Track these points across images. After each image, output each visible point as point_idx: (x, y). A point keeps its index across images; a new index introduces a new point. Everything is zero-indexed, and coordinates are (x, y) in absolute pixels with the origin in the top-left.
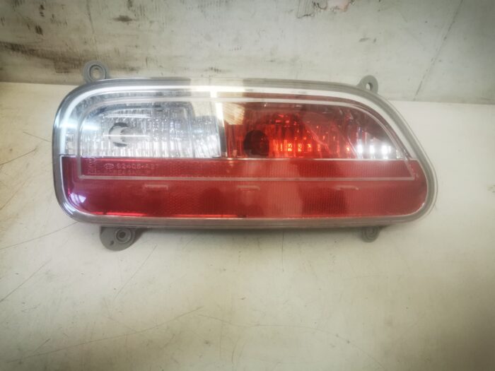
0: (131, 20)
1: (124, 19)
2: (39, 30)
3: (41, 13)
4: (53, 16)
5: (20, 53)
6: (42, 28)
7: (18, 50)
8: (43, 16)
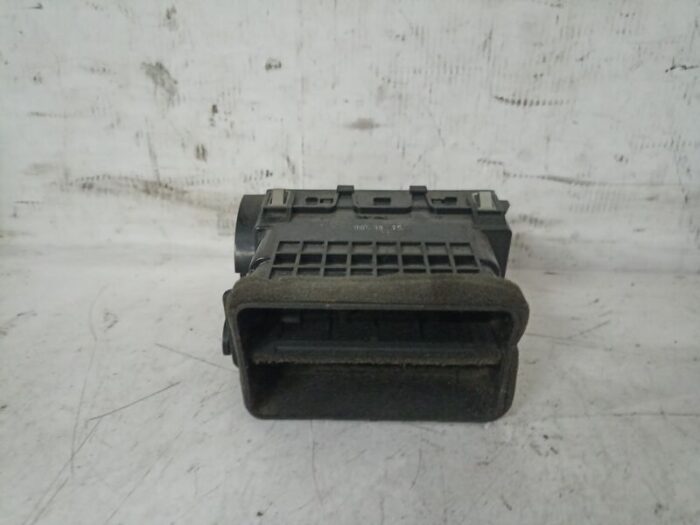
0: (378, 126)
1: (365, 125)
2: (202, 153)
3: (212, 120)
4: (232, 125)
5: (158, 198)
6: (208, 148)
7: (156, 192)
8: (213, 125)
